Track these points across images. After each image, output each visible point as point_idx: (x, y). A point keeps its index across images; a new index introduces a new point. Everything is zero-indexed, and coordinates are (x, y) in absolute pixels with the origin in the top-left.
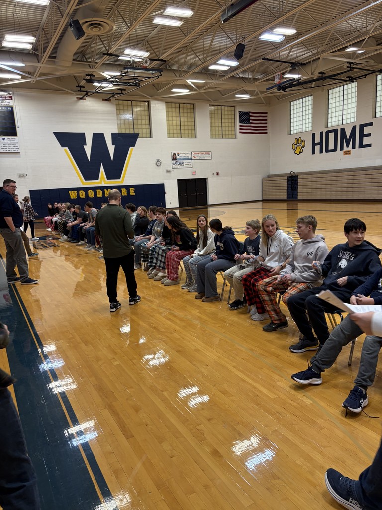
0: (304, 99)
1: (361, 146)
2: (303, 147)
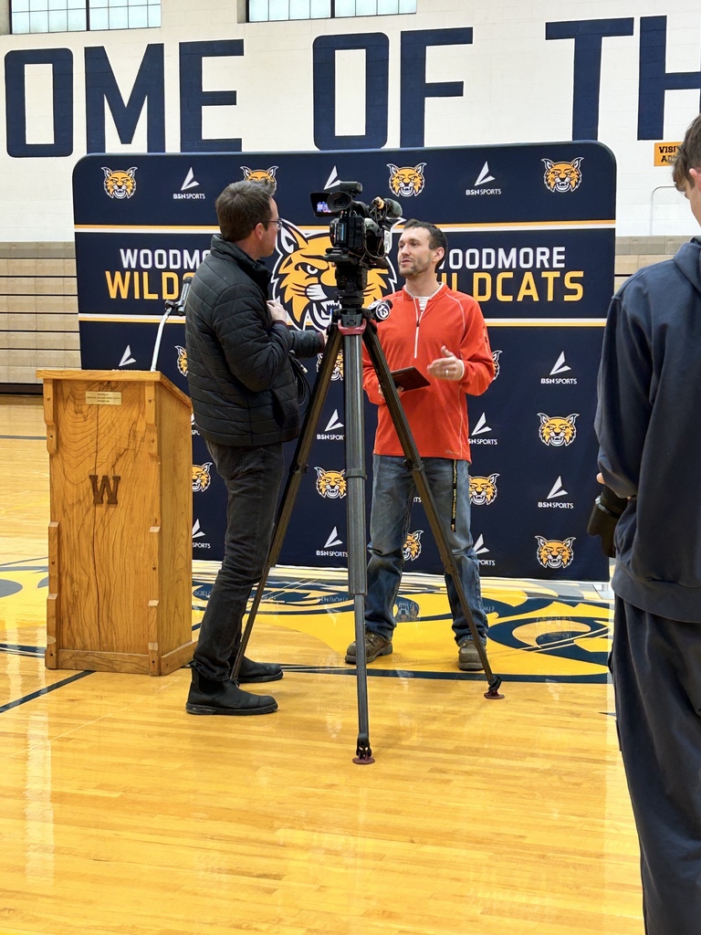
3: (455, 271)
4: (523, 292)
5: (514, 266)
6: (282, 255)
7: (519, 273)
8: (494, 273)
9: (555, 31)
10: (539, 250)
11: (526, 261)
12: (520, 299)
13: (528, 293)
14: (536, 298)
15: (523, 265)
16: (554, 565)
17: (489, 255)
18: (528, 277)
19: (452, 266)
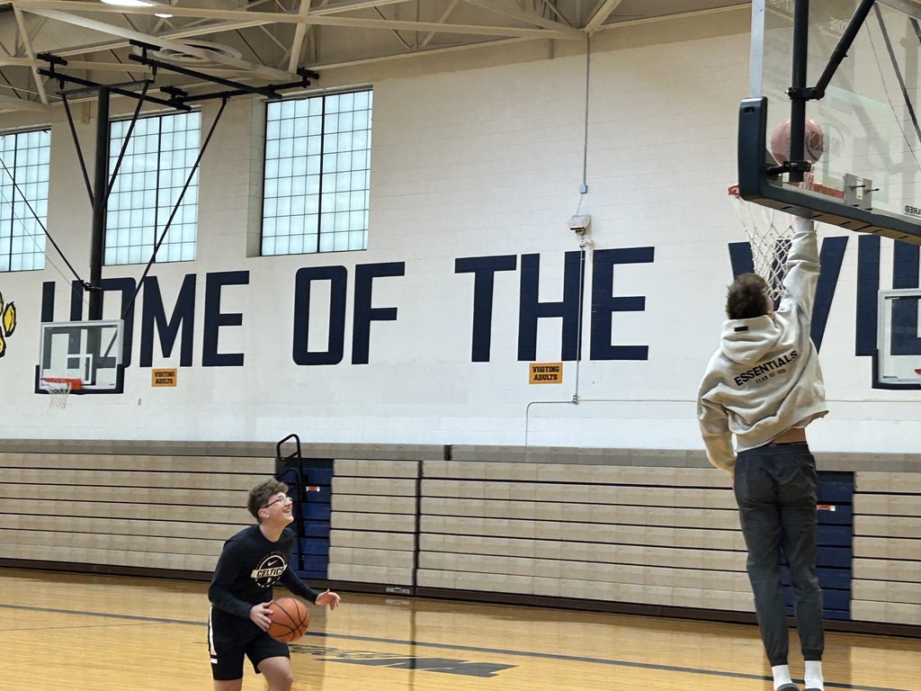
0: (22, 137)
1: (212, 358)
2: (9, 334)
9: (463, 265)
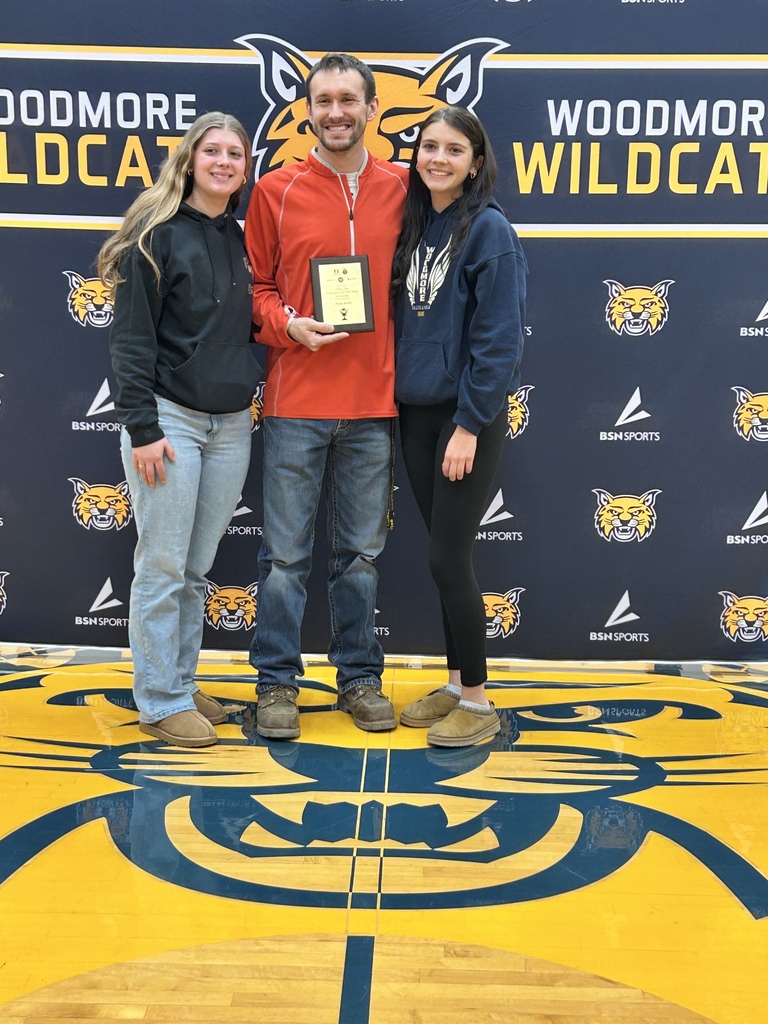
3: (596, 139)
4: (716, 178)
5: (702, 132)
6: (273, 105)
7: (710, 144)
8: (666, 143)
10: (747, 104)
11: (723, 124)
12: (710, 189)
13: (724, 179)
14: (738, 189)
15: (717, 131)
16: (748, 638)
17: (658, 111)
18: (726, 151)
19: (592, 131)
